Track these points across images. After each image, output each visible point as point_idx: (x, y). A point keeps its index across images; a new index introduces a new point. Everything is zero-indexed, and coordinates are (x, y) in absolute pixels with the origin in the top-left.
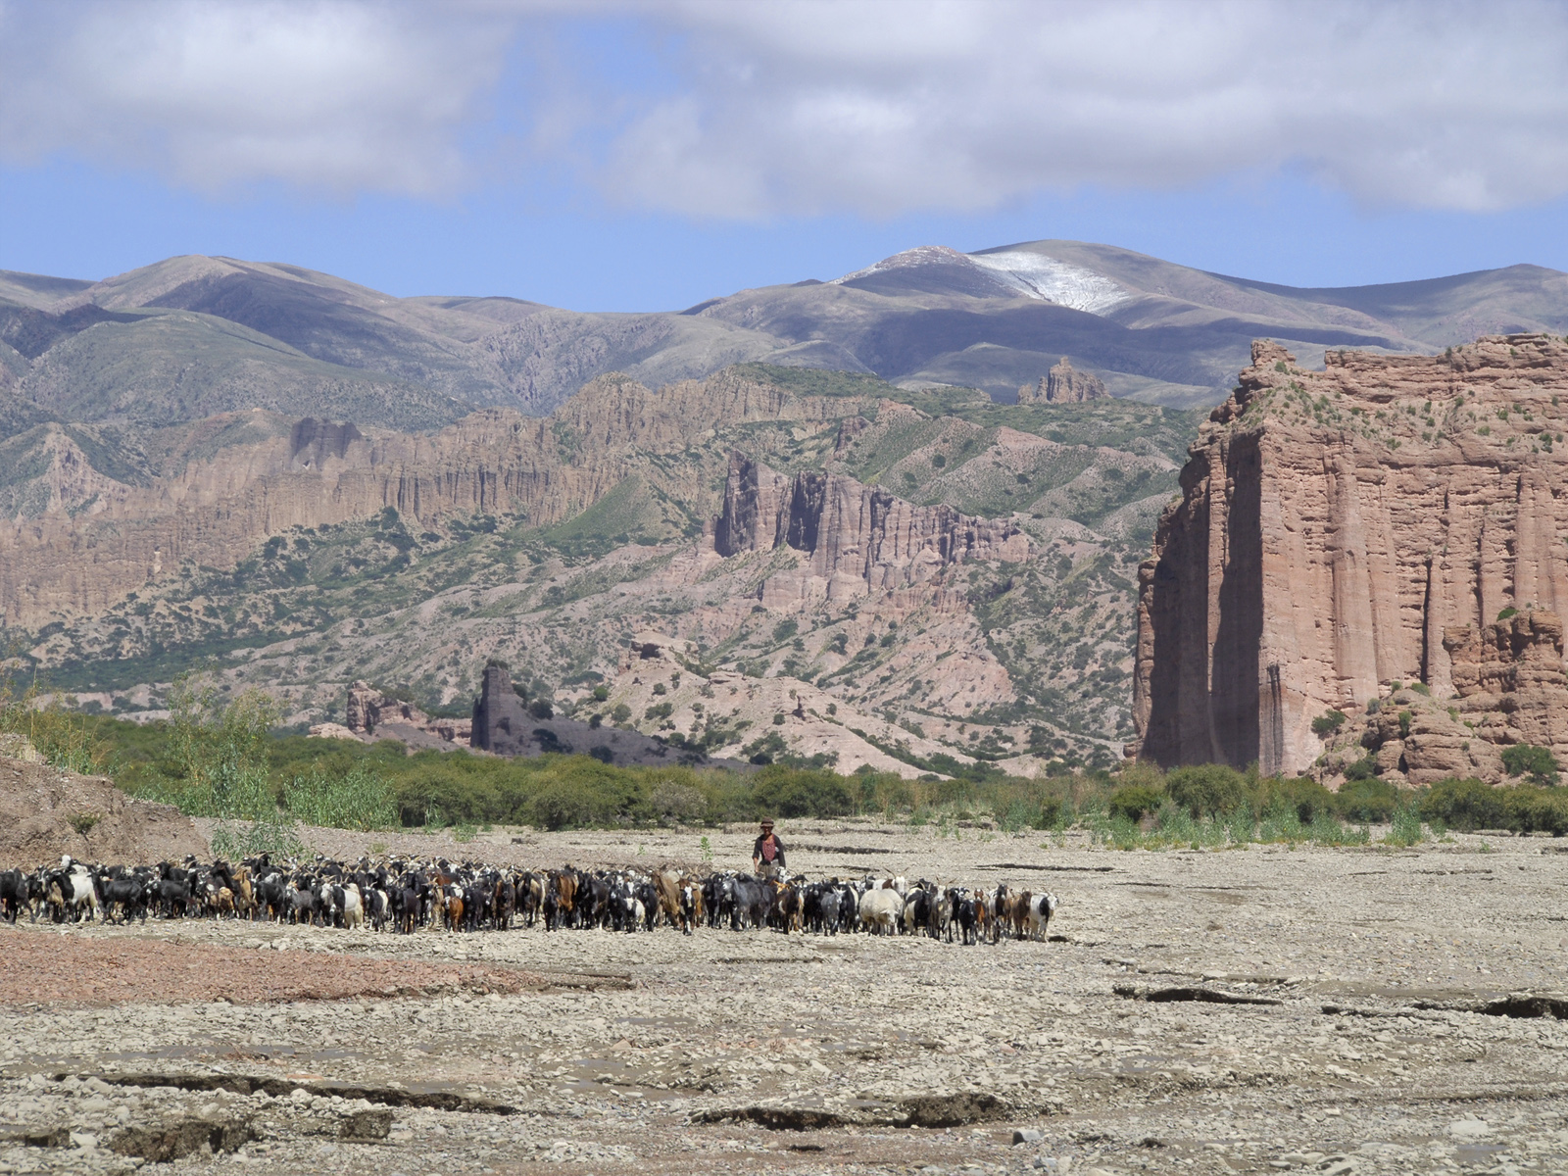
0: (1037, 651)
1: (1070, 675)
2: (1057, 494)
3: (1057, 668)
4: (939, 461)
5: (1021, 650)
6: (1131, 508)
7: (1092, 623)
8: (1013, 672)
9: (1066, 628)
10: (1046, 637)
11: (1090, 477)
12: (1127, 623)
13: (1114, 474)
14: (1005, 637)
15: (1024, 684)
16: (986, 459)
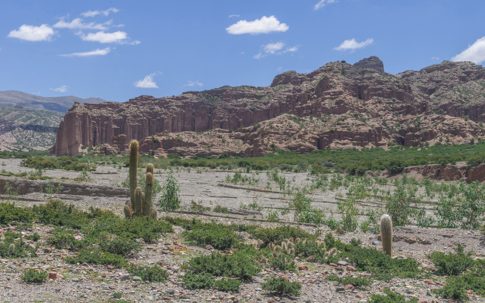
0: (20, 137)
1: (24, 139)
2: (20, 119)
3: (22, 139)
4: (4, 115)
5: (18, 136)
6: (30, 121)
7: (27, 133)
8: (17, 139)
9: (24, 134)
10: (21, 135)
11: (24, 117)
12: (32, 134)
13: (27, 117)
14: (15, 135)
15: (18, 140)
16: (10, 114)
